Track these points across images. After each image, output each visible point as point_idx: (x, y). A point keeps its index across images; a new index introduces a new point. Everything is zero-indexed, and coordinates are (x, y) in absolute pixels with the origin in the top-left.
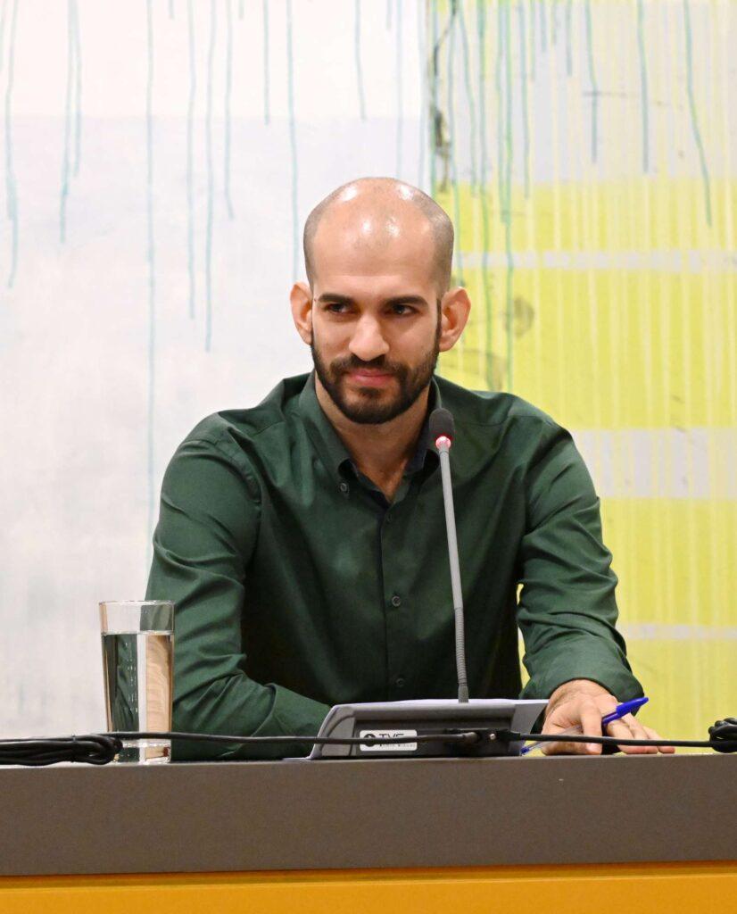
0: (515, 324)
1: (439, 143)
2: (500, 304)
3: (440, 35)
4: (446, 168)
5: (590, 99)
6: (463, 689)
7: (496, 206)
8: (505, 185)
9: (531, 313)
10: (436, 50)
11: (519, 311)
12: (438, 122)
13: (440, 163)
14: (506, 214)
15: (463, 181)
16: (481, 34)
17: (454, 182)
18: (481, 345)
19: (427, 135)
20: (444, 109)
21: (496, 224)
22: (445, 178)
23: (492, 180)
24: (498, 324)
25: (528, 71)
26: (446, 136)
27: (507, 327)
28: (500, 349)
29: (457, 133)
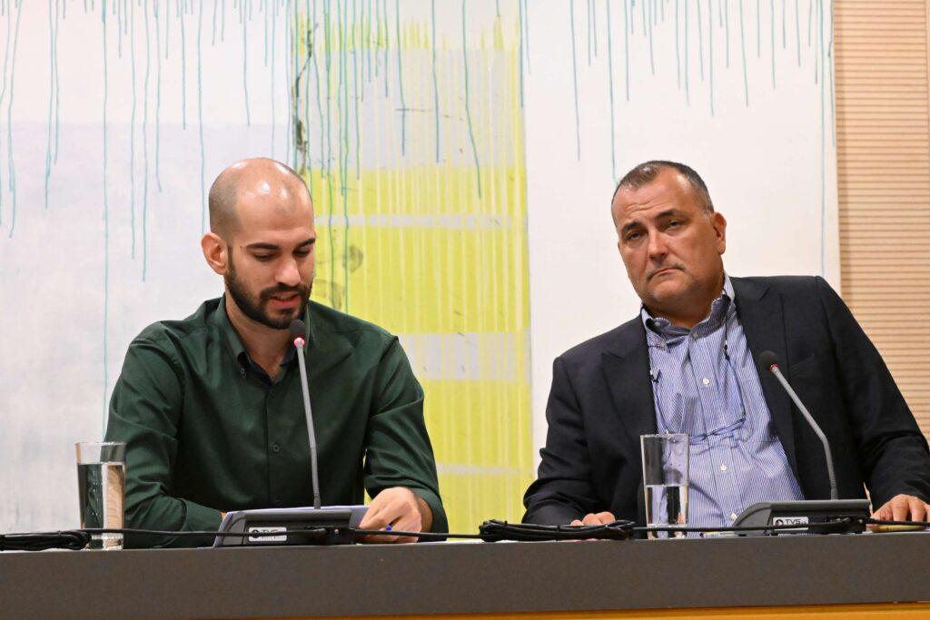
0: (349, 263)
1: (300, 142)
2: (340, 250)
3: (300, 71)
4: (304, 157)
5: (401, 113)
6: (317, 500)
7: (338, 185)
8: (344, 170)
9: (361, 256)
10: (298, 80)
11: (353, 255)
12: (299, 127)
13: (300, 155)
14: (344, 189)
15: (316, 168)
16: (328, 70)
17: (309, 168)
18: (328, 278)
19: (292, 137)
20: (302, 118)
21: (338, 196)
22: (303, 165)
23: (335, 165)
24: (339, 263)
25: (359, 94)
26: (305, 137)
27: (345, 265)
28: (340, 280)
29: (312, 136)
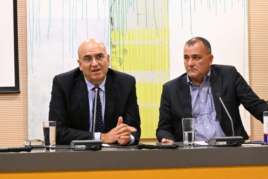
0: (124, 53)
1: (112, 23)
2: (122, 50)
3: (112, 4)
4: (113, 27)
5: (137, 15)
7: (121, 33)
8: (123, 30)
9: (127, 51)
10: (111, 7)
11: (125, 51)
12: (112, 19)
13: (112, 26)
14: (123, 35)
15: (116, 29)
16: (119, 4)
17: (114, 29)
18: (119, 57)
19: (110, 21)
20: (112, 16)
21: (121, 36)
22: (113, 29)
23: (121, 28)
24: (121, 53)
25: (127, 11)
26: (113, 21)
27: (123, 54)
28: (122, 57)
29: (115, 21)
